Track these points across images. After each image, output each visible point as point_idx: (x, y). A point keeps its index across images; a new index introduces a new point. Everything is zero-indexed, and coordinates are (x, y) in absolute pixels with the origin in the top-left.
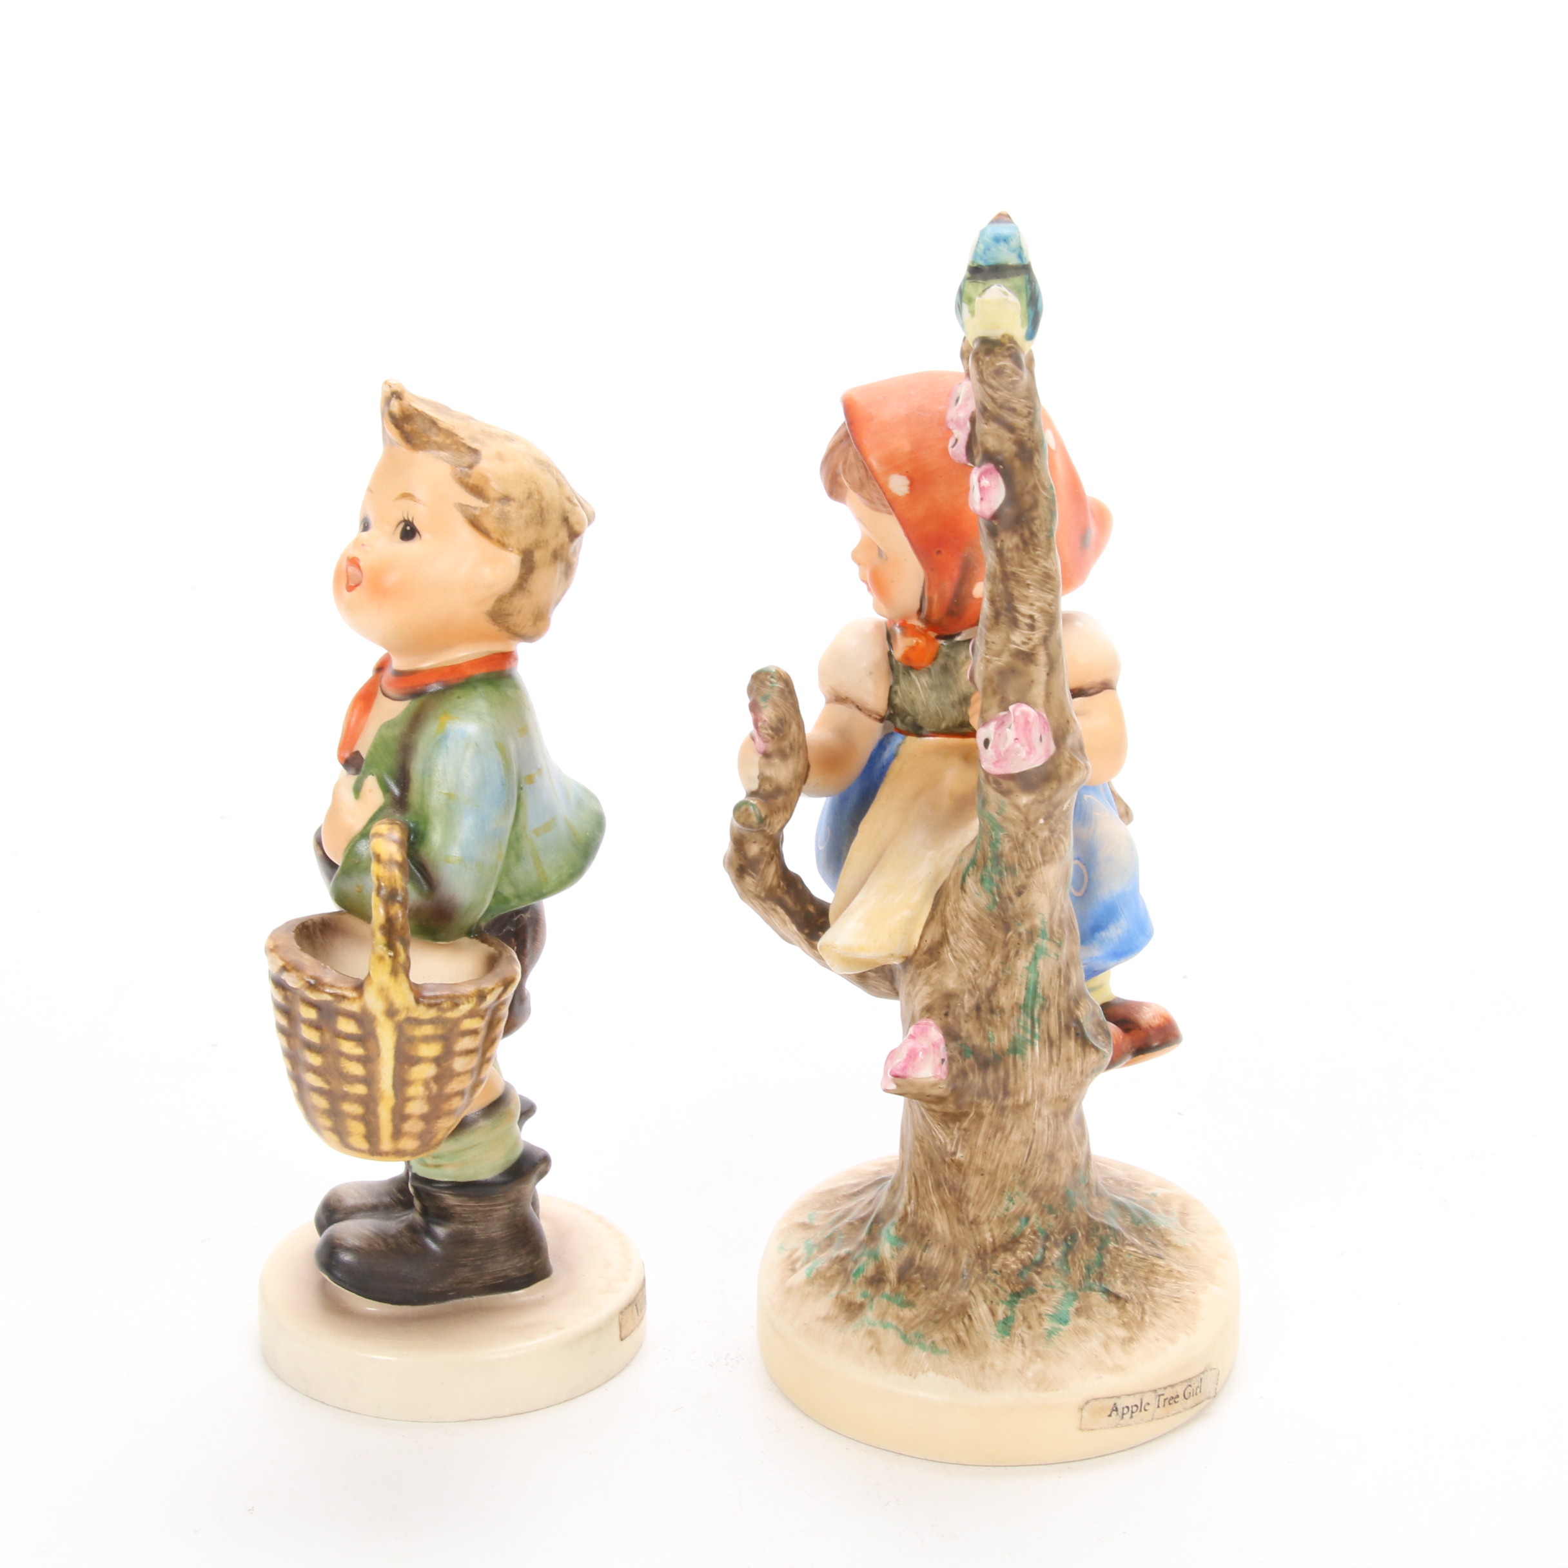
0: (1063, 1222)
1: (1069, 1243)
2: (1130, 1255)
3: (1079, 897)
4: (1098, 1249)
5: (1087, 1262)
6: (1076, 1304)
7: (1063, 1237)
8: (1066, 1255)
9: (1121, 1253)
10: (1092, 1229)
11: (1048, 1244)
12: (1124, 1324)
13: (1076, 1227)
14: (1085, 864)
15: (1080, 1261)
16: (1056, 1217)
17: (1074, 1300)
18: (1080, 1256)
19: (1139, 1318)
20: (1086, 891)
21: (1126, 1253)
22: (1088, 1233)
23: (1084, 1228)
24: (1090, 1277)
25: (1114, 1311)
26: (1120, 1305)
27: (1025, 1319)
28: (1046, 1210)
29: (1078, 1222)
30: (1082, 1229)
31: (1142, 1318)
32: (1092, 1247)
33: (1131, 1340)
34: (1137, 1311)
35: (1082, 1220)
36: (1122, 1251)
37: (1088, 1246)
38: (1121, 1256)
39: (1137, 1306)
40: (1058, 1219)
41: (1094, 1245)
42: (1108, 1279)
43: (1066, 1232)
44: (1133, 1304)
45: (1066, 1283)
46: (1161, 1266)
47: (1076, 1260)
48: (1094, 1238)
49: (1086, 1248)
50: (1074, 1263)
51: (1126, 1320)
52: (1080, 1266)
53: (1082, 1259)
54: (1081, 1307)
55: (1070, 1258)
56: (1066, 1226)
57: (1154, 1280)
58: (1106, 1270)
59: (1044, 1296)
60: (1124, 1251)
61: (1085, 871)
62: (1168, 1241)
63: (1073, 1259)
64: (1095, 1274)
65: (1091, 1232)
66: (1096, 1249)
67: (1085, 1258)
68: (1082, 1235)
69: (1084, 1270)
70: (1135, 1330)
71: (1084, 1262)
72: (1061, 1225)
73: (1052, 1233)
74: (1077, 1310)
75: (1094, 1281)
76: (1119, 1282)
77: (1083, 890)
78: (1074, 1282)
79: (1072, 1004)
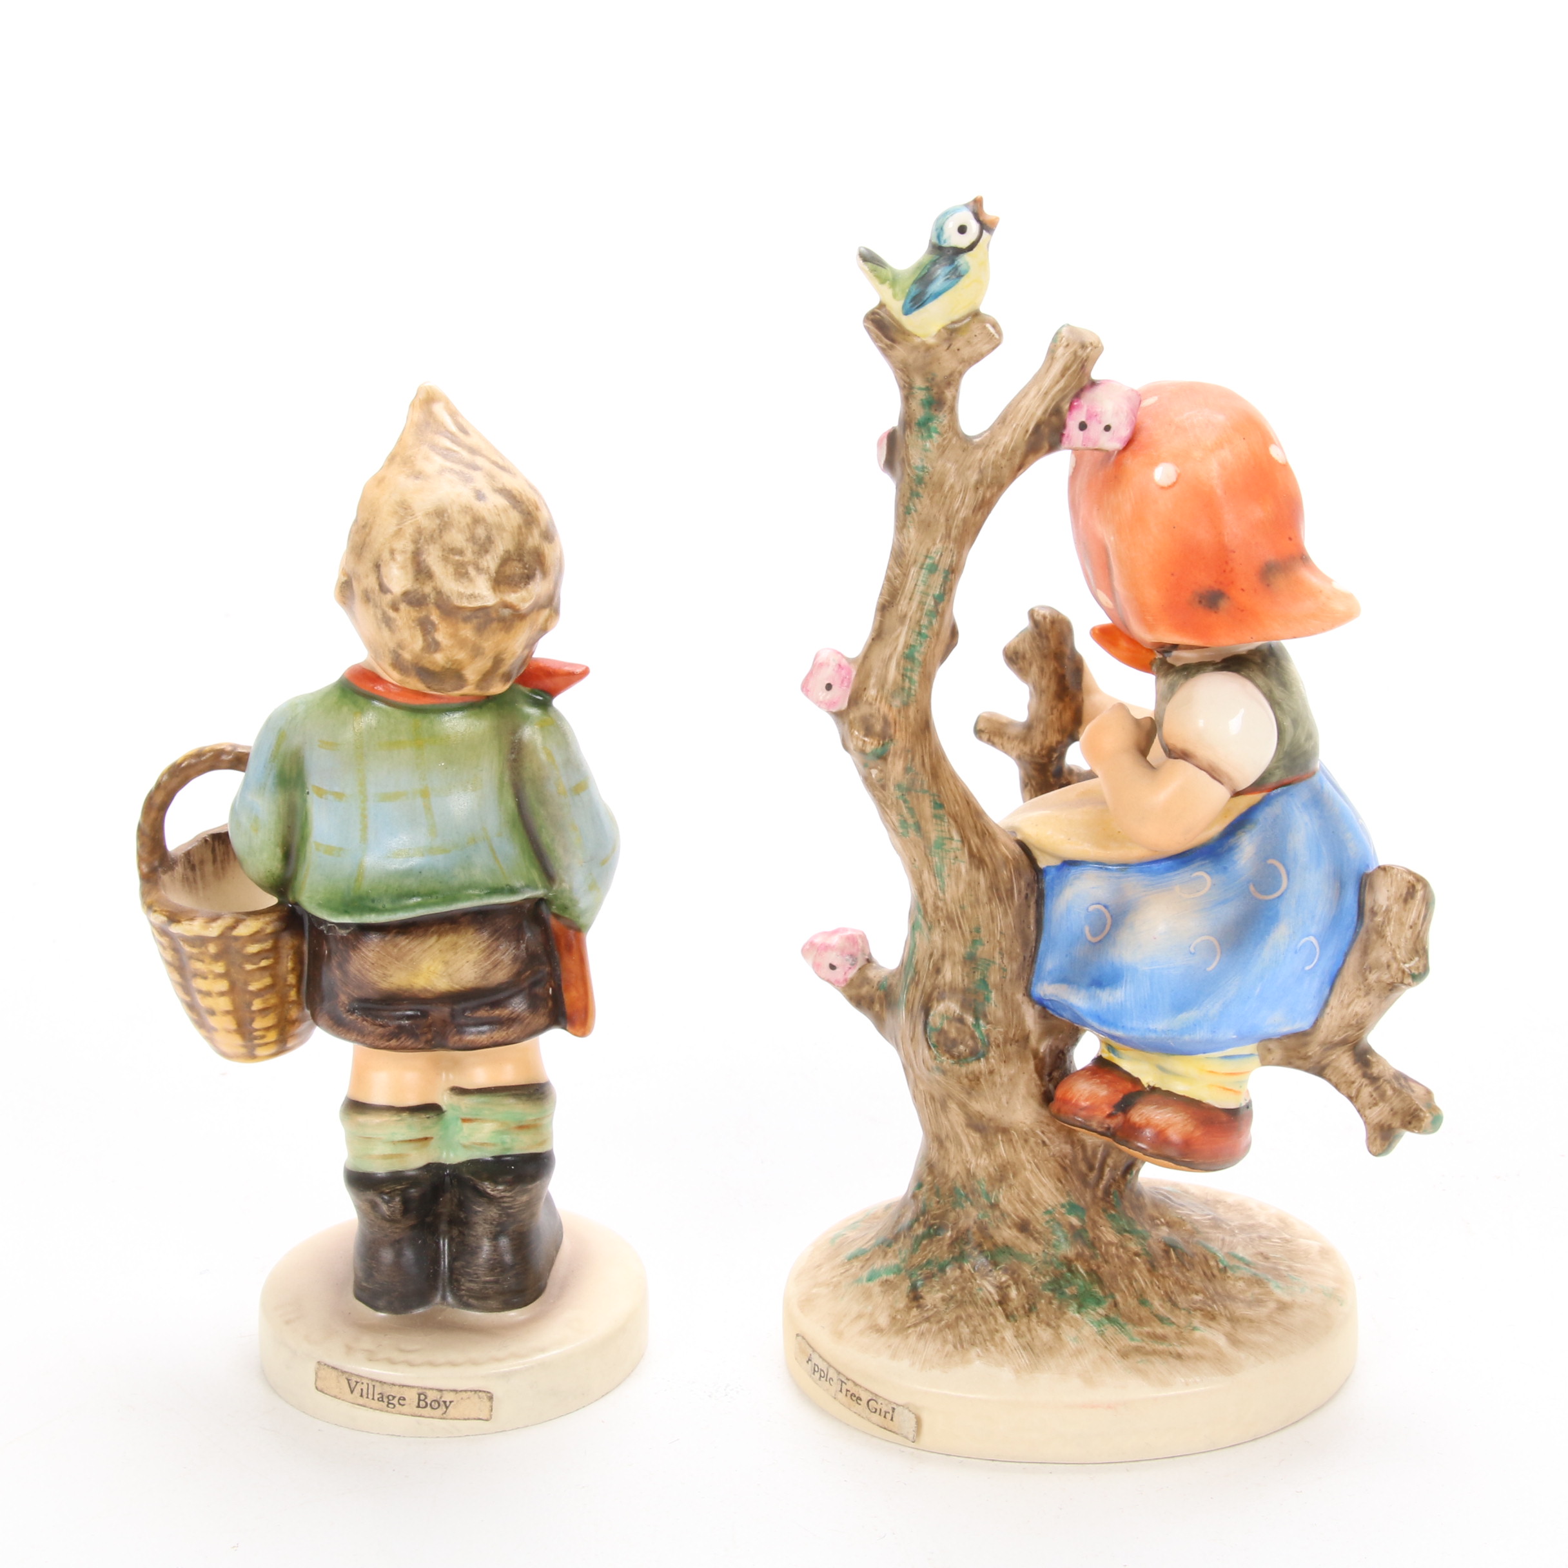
0: (941, 1211)
1: (932, 1231)
2: (981, 1289)
3: (1090, 942)
4: (953, 1258)
5: (934, 1258)
6: (891, 1277)
7: (932, 1222)
8: (924, 1237)
9: (973, 1281)
10: (962, 1239)
11: (921, 1218)
12: (894, 1318)
13: (950, 1225)
14: (1112, 916)
15: (929, 1252)
16: (938, 1202)
17: (894, 1273)
18: (934, 1249)
19: (908, 1325)
20: (1100, 941)
21: (978, 1285)
22: (956, 1239)
23: (958, 1232)
24: (922, 1269)
25: (902, 1303)
26: (910, 1305)
27: (868, 1260)
28: (935, 1190)
29: (955, 1224)
30: (955, 1232)
31: (909, 1327)
32: (950, 1252)
33: (879, 1330)
34: (914, 1320)
35: (960, 1225)
36: (975, 1280)
37: (948, 1248)
38: (971, 1282)
39: (920, 1317)
40: (939, 1206)
41: (953, 1252)
42: (934, 1284)
43: (938, 1221)
44: (920, 1314)
45: (907, 1258)
46: (996, 1321)
47: (928, 1249)
48: (958, 1247)
49: (945, 1248)
50: (924, 1250)
51: (899, 1317)
52: (926, 1256)
53: (934, 1253)
54: (892, 1282)
55: (924, 1242)
56: (943, 1216)
57: (977, 1323)
58: (941, 1277)
59: (890, 1254)
60: (978, 1282)
61: (1109, 921)
62: (1059, 1326)
63: (926, 1245)
64: (929, 1271)
65: (959, 1241)
66: (951, 1256)
67: (935, 1254)
68: (951, 1236)
69: (925, 1261)
70: (894, 1328)
71: (932, 1256)
72: (938, 1212)
73: (929, 1212)
74: (886, 1281)
75: (921, 1274)
76: (940, 1295)
77: (1098, 938)
78: (911, 1262)
79: (935, 994)
